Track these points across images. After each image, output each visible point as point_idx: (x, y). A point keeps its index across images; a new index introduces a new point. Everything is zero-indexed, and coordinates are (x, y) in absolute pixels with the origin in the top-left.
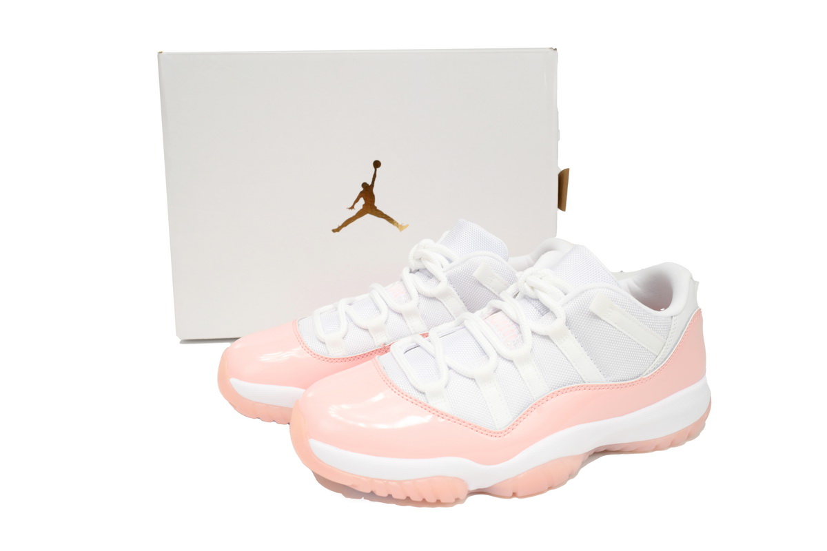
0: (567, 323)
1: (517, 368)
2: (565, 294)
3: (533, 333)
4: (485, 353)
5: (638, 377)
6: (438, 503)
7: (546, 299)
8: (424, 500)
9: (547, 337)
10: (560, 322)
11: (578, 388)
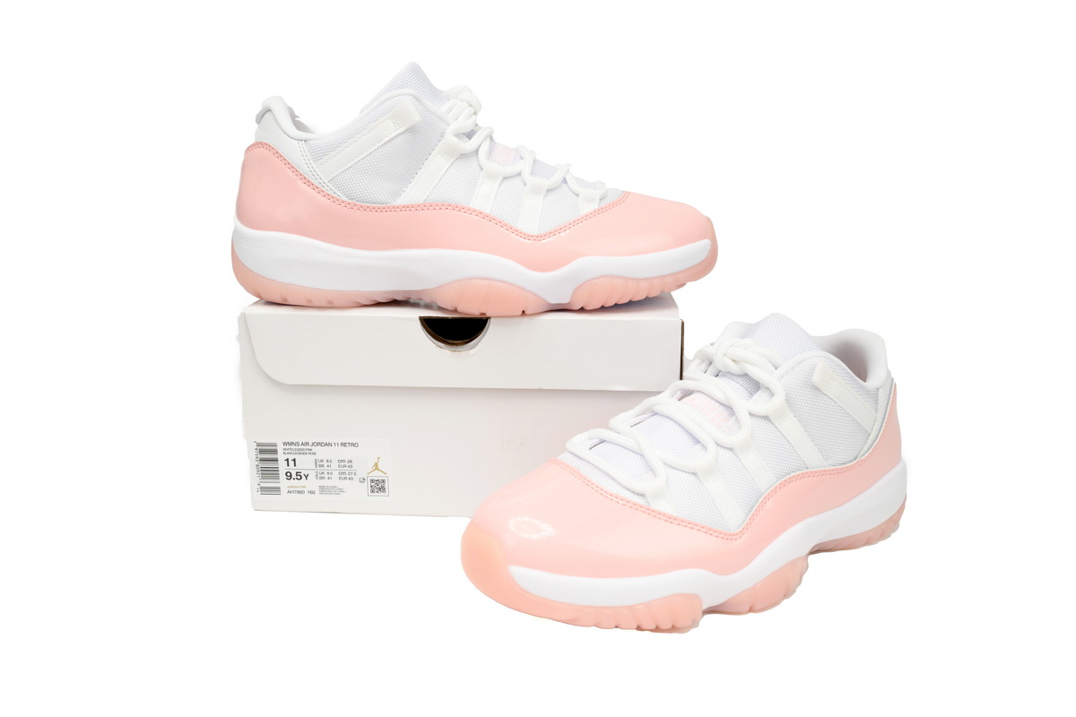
0: (788, 400)
1: (737, 457)
2: (776, 369)
3: (751, 414)
4: (697, 441)
5: (855, 459)
6: (673, 629)
7: (757, 373)
8: (657, 627)
9: (766, 418)
10: (779, 399)
11: (802, 476)
